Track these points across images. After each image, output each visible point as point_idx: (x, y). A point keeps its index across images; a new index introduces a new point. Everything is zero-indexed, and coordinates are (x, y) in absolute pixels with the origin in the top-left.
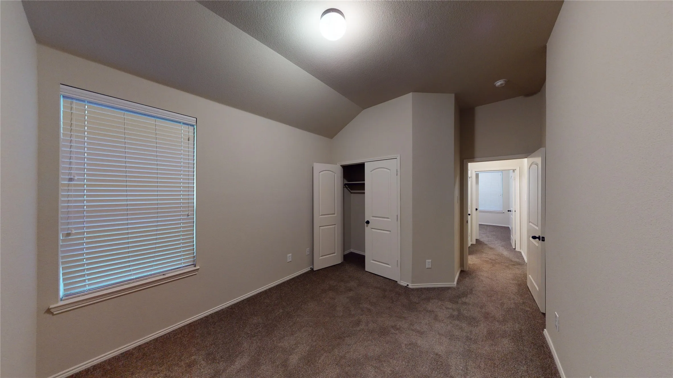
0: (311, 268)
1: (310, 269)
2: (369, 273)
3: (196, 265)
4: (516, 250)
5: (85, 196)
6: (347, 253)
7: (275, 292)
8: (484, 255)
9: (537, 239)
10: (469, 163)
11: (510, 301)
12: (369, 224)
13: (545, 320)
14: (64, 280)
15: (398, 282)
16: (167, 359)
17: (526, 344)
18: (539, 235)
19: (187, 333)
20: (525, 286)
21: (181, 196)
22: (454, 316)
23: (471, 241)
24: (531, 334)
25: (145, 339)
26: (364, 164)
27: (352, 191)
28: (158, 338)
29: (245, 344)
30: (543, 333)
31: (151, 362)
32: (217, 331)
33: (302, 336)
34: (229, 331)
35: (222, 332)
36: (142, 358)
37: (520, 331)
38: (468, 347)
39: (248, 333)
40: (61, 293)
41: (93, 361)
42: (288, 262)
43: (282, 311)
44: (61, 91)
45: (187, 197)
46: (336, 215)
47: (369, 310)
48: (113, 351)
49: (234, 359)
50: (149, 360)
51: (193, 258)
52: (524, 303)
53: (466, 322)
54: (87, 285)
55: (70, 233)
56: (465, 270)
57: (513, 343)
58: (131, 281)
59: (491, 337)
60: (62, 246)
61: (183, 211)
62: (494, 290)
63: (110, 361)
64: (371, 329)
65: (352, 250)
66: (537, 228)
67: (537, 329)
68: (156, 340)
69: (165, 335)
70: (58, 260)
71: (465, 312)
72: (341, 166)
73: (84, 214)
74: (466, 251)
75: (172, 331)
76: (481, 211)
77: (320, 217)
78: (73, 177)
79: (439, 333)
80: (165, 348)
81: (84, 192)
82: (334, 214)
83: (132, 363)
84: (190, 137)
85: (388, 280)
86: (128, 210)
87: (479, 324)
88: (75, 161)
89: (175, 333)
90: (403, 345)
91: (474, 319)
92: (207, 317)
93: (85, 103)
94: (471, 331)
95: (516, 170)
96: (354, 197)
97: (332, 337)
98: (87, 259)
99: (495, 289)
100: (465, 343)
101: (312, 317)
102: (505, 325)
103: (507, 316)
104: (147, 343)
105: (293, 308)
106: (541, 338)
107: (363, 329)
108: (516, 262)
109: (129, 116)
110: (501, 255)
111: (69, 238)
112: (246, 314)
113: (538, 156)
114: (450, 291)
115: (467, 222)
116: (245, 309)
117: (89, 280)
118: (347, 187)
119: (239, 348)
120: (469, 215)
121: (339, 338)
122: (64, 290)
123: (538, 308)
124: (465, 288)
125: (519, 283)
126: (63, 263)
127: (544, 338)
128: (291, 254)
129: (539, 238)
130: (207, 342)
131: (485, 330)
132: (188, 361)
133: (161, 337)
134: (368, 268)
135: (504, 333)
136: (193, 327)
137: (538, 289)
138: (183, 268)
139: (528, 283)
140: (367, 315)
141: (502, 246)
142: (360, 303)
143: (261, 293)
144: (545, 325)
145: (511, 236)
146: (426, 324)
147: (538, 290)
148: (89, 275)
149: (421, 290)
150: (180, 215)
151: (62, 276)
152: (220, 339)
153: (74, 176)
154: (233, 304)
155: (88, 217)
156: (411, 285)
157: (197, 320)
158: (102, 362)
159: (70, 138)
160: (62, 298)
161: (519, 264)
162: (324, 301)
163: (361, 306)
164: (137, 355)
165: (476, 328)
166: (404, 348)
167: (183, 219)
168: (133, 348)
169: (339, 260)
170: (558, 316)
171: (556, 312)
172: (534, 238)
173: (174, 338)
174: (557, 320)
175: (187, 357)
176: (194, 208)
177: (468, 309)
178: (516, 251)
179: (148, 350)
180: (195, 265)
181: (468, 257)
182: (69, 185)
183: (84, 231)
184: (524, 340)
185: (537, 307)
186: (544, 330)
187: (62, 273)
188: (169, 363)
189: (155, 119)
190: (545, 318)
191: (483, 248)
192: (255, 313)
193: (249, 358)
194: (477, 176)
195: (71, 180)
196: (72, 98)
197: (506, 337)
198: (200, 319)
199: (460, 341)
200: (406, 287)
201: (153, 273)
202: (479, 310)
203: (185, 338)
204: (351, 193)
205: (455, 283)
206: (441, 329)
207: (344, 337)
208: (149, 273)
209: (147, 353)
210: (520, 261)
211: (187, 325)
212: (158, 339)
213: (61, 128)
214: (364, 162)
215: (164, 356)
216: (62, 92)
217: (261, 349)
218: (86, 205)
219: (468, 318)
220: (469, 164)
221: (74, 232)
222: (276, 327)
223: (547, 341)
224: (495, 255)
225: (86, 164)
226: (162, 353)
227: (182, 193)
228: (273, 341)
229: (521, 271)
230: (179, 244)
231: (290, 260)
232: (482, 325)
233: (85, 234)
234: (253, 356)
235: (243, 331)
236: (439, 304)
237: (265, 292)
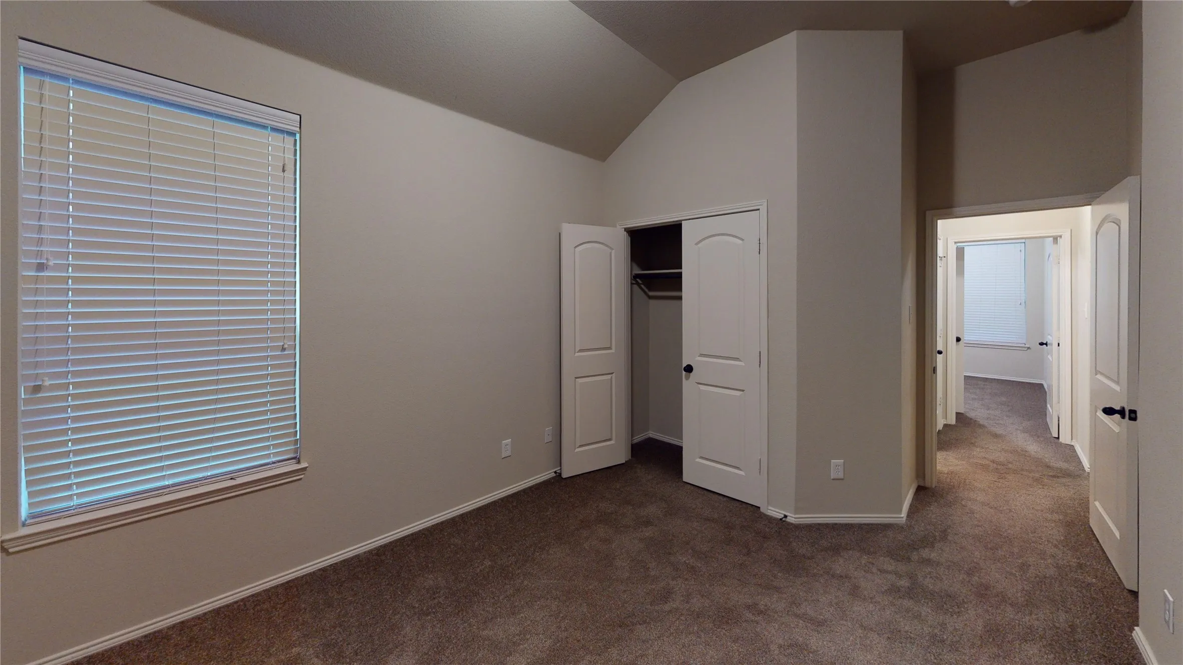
0: (555, 472)
1: (554, 475)
2: (692, 488)
3: (302, 461)
4: (1062, 440)
5: (70, 304)
6: (639, 440)
7: (473, 522)
8: (977, 452)
9: (1117, 416)
10: (939, 221)
11: (1045, 560)
12: (691, 374)
13: (1138, 608)
14: (29, 483)
15: (762, 510)
16: (240, 650)
17: (1085, 658)
18: (1122, 405)
19: (282, 602)
20: (1085, 528)
21: (269, 305)
22: (899, 589)
23: (944, 416)
24: (1099, 637)
25: (194, 609)
26: (681, 225)
27: (651, 294)
28: (220, 608)
29: (407, 629)
30: (1132, 636)
31: (207, 655)
32: (346, 599)
33: (535, 617)
34: (372, 600)
35: (357, 601)
36: (187, 646)
37: (1069, 630)
38: (935, 659)
39: (414, 607)
40: (24, 511)
41: (88, 648)
42: (503, 457)
43: (490, 563)
44: (19, 56)
45: (280, 308)
46: (613, 351)
47: (693, 569)
48: (127, 630)
49: (385, 657)
50: (201, 651)
51: (295, 445)
52: (1080, 566)
53: (930, 604)
54: (75, 497)
55: (40, 385)
56: (928, 484)
57: (1052, 656)
58: (165, 490)
59: (994, 639)
60: (26, 413)
61: (273, 339)
62: (1001, 533)
63: (121, 649)
64: (698, 610)
65: (652, 434)
66: (1117, 388)
67: (1115, 626)
68: (217, 612)
69: (236, 602)
70: (17, 442)
71: (928, 580)
72: (627, 230)
73: (67, 343)
74: (932, 441)
75: (250, 596)
76: (969, 345)
77: (577, 354)
78: (45, 262)
79: (862, 626)
80: (235, 629)
81: (68, 294)
82: (610, 348)
83: (167, 655)
84: (286, 163)
85: (738, 504)
86: (157, 336)
87: (963, 609)
88: (50, 224)
89: (256, 599)
90: (773, 647)
91: (950, 597)
92: (324, 570)
93: (67, 85)
94: (943, 625)
95: (1061, 236)
96: (657, 308)
97: (605, 624)
98: (75, 442)
99: (1006, 531)
100: (929, 650)
101: (558, 580)
102: (1031, 614)
103: (1036, 595)
104: (198, 618)
105: (513, 559)
106: (1126, 646)
107: (677, 609)
108: (1061, 470)
109: (158, 114)
110: (1024, 453)
111: (38, 396)
112: (409, 567)
113: (1121, 201)
114: (890, 533)
115: (935, 370)
116: (407, 557)
117: (79, 485)
118: (640, 282)
119: (395, 637)
120: (940, 352)
121: (620, 626)
122: (29, 504)
123: (1119, 578)
124: (928, 527)
125: (1068, 519)
126: (27, 449)
127: (1133, 648)
128: (510, 440)
129: (1122, 412)
130: (325, 621)
131: (980, 622)
132: (283, 657)
133: (227, 606)
134: (689, 475)
135: (1029, 630)
136: (295, 589)
137: (1117, 534)
138: (273, 465)
139: (1091, 520)
140: (686, 579)
141: (1025, 431)
142: (670, 554)
143: (442, 523)
144: (1137, 618)
145: (1048, 406)
146: (830, 604)
147: (1119, 538)
148: (78, 474)
149: (818, 529)
150: (265, 349)
151: (26, 476)
152: (352, 617)
153: (47, 259)
154: (381, 546)
155: (76, 351)
156: (793, 516)
157: (304, 576)
158: (106, 651)
159: (40, 169)
160: (26, 520)
161: (1067, 474)
162: (586, 546)
163: (672, 558)
164: (178, 641)
165: (955, 616)
166: (776, 652)
167: (274, 358)
168: (168, 626)
169: (621, 456)
170: (1171, 599)
171: (1166, 591)
172: (1109, 411)
173: (253, 609)
174: (1169, 607)
175: (282, 650)
176: (295, 332)
177: (935, 575)
178: (1061, 444)
179: (200, 630)
180: (299, 459)
181: (936, 454)
182: (37, 279)
183: (68, 381)
184: (1081, 649)
185: (1117, 577)
186: (1134, 630)
187: (25, 470)
188: (244, 659)
189: (214, 119)
190: (1138, 602)
191: (975, 434)
192: (430, 566)
193: (417, 657)
194: (960, 253)
195: (41, 267)
196: (42, 73)
197: (1033, 640)
198: (310, 573)
199: (915, 644)
200: (782, 521)
201: (209, 474)
202: (963, 579)
203: (278, 611)
204: (650, 297)
205: (904, 514)
206: (867, 616)
207: (633, 624)
208: (201, 475)
209: (197, 638)
210: (1072, 468)
211: (282, 585)
212: (220, 610)
213: (21, 145)
214: (681, 221)
215: (234, 646)
216: (22, 57)
217: (444, 641)
218: (73, 325)
219: (935, 594)
220: (940, 223)
221: (48, 383)
222: (476, 596)
223: (1141, 654)
224: (1006, 451)
225: (71, 231)
226: (229, 638)
227: (269, 297)
228: (470, 625)
229: (1072, 492)
230: (264, 413)
231: (508, 453)
232: (972, 612)
233: (71, 388)
234: (426, 654)
235: (402, 602)
236: (863, 562)
237: (452, 522)
